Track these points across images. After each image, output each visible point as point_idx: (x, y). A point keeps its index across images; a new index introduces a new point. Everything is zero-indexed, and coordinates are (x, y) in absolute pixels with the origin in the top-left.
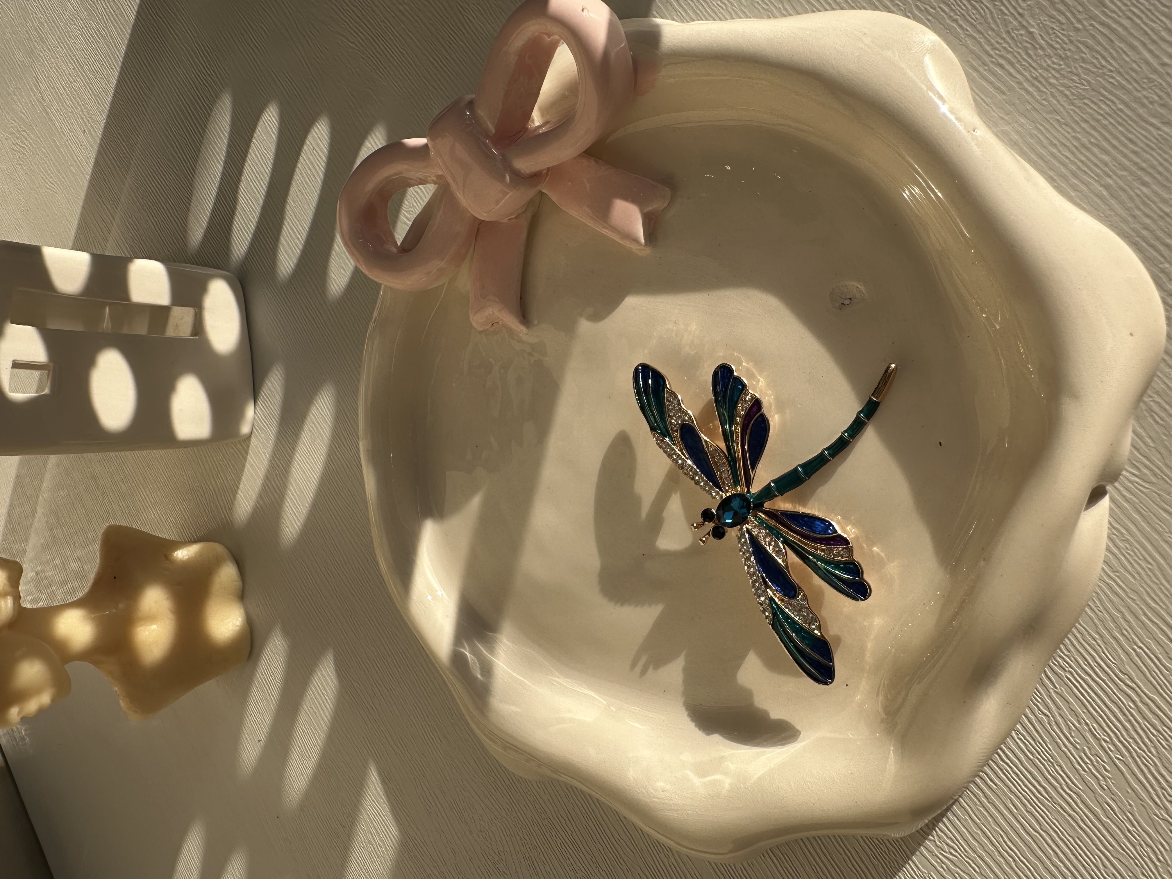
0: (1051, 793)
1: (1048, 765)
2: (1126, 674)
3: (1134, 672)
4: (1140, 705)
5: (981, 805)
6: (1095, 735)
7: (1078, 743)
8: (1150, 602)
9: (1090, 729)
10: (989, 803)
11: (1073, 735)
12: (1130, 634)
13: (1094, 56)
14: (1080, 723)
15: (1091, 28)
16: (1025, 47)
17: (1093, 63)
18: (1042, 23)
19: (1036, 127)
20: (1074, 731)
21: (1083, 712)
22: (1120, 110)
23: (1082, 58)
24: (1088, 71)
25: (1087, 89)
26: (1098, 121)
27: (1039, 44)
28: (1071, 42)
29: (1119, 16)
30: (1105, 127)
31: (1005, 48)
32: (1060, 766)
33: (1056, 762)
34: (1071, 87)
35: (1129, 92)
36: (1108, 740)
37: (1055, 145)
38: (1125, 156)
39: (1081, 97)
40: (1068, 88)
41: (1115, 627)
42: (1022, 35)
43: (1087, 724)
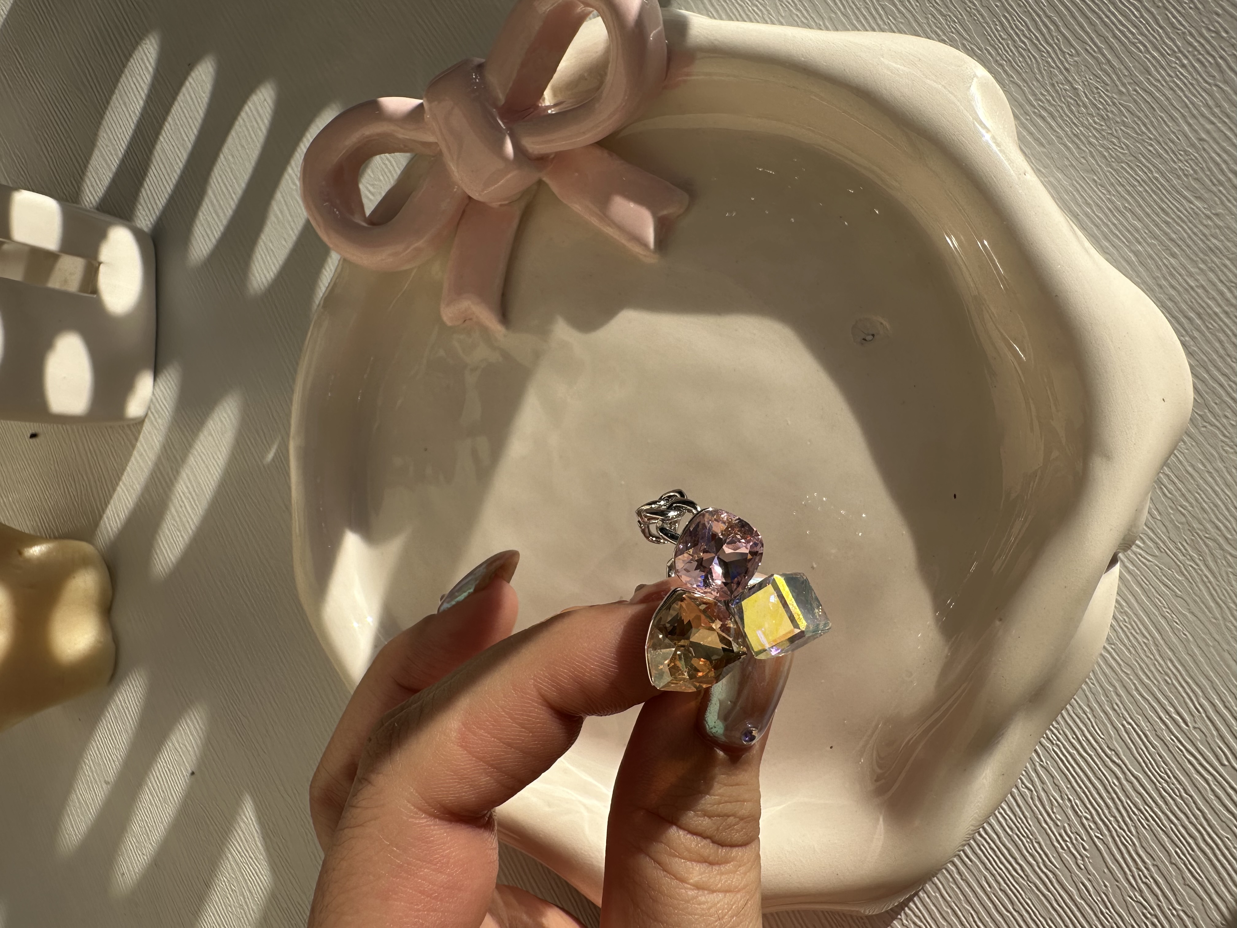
0: (1027, 871)
1: (1027, 842)
2: (1114, 751)
3: (1121, 748)
4: (1125, 782)
5: (953, 882)
6: (1076, 813)
7: (1059, 820)
8: (1144, 677)
9: (1072, 806)
10: (962, 879)
11: (1055, 811)
12: (1120, 709)
13: (1135, 121)
14: (1062, 799)
15: (1135, 93)
16: (1068, 102)
17: (1133, 128)
18: (1087, 81)
19: (1073, 185)
20: (1056, 807)
21: (1068, 788)
22: (1156, 179)
23: (1123, 121)
24: (1128, 136)
25: (1126, 153)
26: (1134, 186)
27: (1082, 101)
28: (1114, 104)
29: (1163, 86)
30: (1139, 193)
31: (1048, 101)
32: (1039, 843)
33: (1035, 839)
34: (1110, 149)
35: (1165, 162)
36: (1089, 817)
37: (1088, 205)
38: (1157, 225)
39: (1119, 161)
40: (1107, 149)
41: (1107, 701)
42: (1065, 90)
43: (1069, 800)
